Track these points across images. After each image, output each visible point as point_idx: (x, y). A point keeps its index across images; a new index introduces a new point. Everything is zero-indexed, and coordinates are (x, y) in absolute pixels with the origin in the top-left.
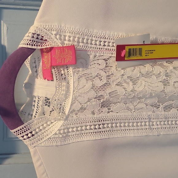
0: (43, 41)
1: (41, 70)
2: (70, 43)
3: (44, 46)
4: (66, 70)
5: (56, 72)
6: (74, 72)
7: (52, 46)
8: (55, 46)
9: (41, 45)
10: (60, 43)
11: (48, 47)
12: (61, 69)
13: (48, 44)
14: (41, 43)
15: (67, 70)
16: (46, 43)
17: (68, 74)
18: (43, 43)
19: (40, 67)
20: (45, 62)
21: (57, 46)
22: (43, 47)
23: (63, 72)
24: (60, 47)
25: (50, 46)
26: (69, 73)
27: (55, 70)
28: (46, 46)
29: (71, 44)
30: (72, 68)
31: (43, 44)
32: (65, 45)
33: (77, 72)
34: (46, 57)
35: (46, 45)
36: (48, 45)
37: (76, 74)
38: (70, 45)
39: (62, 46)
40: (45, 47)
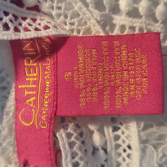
0: (24, 10)
1: (10, 130)
2: (138, 24)
3: (26, 30)
4: (108, 131)
5: (71, 145)
6: (143, 142)
7: (63, 32)
8: (75, 34)
9: (16, 23)
10: (98, 22)
11: (43, 33)
12: (92, 127)
13: (43, 23)
14: (16, 18)
15: (115, 129)
16: (34, 20)
17: (118, 146)
18: (24, 19)
19: (7, 114)
20: (30, 96)
21: (81, 35)
22: (23, 35)
23: (97, 139)
24: (98, 38)
25: (52, 32)
26: (120, 142)
27: (69, 136)
28: (37, 29)
29: (141, 29)
30: (138, 127)
31: (25, 24)
32: (116, 32)
33: (155, 142)
34: (31, 77)
35: (35, 25)
36: (46, 28)
37: (150, 148)
38: (137, 32)
39: (102, 34)
40: (32, 34)
